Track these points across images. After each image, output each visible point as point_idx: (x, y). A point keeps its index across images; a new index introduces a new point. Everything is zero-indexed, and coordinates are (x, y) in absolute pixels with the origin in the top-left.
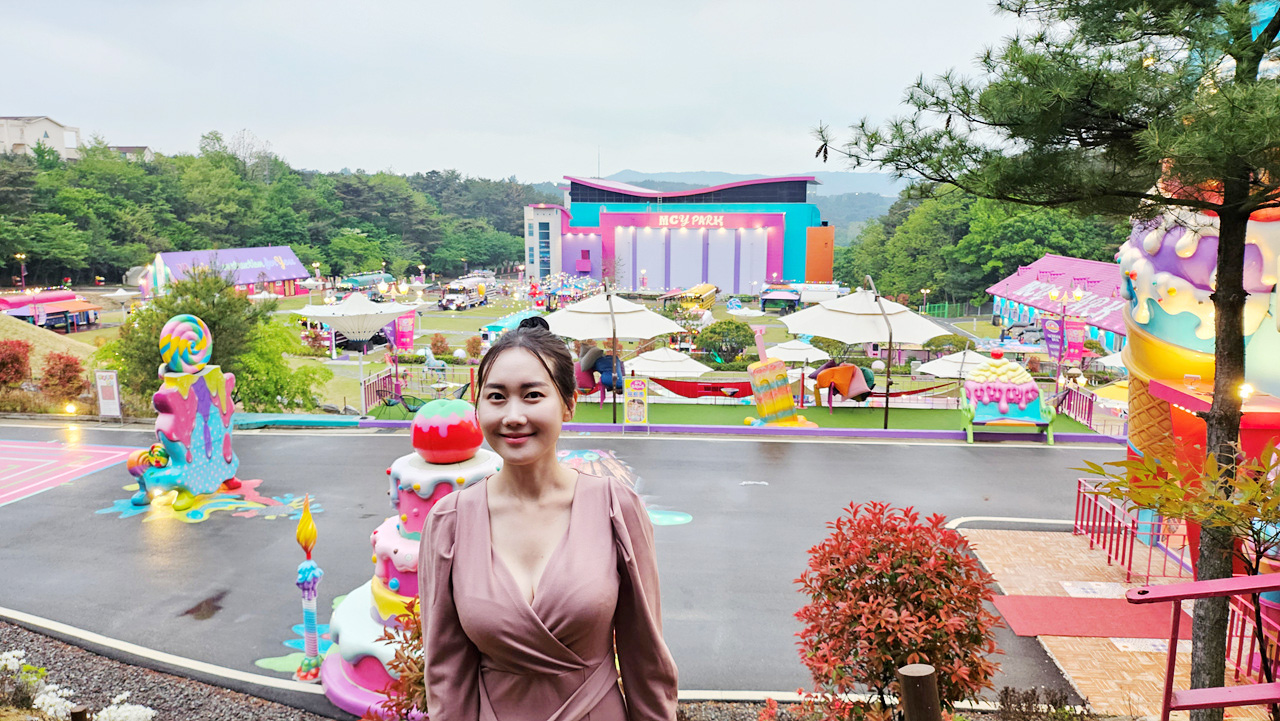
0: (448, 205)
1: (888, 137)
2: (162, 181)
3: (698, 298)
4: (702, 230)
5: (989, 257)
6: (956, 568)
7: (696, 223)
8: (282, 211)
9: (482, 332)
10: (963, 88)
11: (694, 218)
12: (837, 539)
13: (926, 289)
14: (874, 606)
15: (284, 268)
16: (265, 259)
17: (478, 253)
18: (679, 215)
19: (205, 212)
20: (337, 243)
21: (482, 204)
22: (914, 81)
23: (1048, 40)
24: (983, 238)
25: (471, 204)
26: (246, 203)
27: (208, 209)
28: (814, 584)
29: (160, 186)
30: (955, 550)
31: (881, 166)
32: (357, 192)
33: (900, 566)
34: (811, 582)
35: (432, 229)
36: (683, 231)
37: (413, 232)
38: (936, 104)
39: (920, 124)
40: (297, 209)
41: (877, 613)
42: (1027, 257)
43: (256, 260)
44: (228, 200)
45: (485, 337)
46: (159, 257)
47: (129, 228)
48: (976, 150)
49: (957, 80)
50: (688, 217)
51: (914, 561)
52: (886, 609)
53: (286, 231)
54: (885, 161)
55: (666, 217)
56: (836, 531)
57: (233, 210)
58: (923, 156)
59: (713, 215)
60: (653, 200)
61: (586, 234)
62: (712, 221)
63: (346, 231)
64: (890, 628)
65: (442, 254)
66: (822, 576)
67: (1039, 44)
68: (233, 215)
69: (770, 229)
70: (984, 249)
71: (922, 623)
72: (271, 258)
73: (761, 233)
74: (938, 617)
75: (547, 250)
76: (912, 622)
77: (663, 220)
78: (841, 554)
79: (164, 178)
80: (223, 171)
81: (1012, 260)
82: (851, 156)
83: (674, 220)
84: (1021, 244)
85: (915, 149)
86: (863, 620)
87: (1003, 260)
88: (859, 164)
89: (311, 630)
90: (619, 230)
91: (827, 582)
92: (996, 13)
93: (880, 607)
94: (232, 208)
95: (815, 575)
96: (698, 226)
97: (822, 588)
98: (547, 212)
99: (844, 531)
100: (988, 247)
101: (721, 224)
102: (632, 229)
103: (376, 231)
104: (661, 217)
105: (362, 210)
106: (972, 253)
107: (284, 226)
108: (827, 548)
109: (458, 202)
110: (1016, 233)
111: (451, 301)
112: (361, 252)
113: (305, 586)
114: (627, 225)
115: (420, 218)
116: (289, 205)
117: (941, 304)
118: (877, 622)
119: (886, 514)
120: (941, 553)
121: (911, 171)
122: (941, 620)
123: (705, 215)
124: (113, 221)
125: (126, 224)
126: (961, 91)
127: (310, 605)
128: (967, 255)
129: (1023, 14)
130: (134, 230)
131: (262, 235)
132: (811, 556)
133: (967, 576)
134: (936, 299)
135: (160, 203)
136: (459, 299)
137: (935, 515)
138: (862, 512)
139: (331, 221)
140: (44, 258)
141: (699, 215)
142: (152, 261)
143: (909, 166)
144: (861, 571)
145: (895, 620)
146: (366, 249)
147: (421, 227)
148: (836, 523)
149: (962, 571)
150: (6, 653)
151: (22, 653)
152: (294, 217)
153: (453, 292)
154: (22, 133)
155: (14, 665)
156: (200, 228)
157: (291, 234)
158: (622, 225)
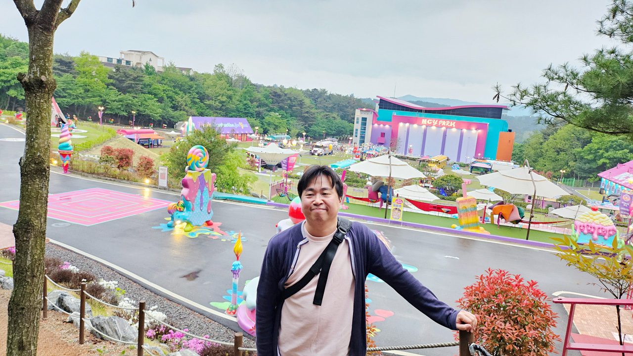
0: (320, 105)
1: (532, 93)
3: (437, 162)
4: (444, 128)
5: (601, 157)
6: (539, 308)
7: (441, 124)
8: (245, 102)
10: (572, 72)
11: (440, 122)
12: (479, 285)
13: (563, 170)
14: (493, 319)
15: (243, 128)
16: (235, 123)
17: (330, 129)
18: (432, 119)
19: (212, 100)
20: (267, 119)
21: (336, 106)
22: (547, 67)
23: (617, 53)
24: (599, 146)
25: (331, 106)
26: (230, 97)
27: (213, 98)
28: (465, 304)
29: (195, 86)
30: (539, 299)
31: (525, 107)
32: (279, 96)
33: (509, 302)
34: (464, 302)
35: (311, 116)
36: (434, 128)
37: (302, 117)
38: (558, 79)
39: (549, 88)
40: (252, 101)
41: (494, 322)
42: (624, 159)
43: (231, 123)
44: (223, 95)
46: (190, 118)
47: (180, 104)
48: (577, 103)
49: (569, 69)
50: (437, 121)
51: (516, 301)
52: (499, 321)
53: (246, 111)
54: (528, 105)
55: (426, 120)
56: (479, 281)
58: (548, 103)
59: (450, 121)
60: (420, 111)
61: (384, 125)
62: (449, 124)
63: (272, 113)
64: (499, 331)
65: (314, 128)
66: (470, 301)
67: (612, 54)
68: (224, 102)
69: (480, 131)
70: (599, 152)
71: (516, 331)
72: (237, 123)
73: (475, 132)
74: (525, 329)
75: (364, 131)
76: (511, 330)
77: (424, 121)
78: (480, 292)
79: (196, 83)
80: (222, 82)
81: (615, 160)
82: (511, 100)
83: (430, 122)
84: (621, 152)
85: (544, 99)
86: (486, 324)
87: (610, 159)
88: (515, 104)
89: (235, 292)
90: (401, 124)
91: (472, 305)
92: (598, 35)
93: (496, 320)
94: (224, 99)
95: (466, 300)
96: (441, 126)
97: (469, 307)
98: (367, 113)
99: (484, 281)
100: (601, 151)
101: (454, 126)
102: (407, 124)
103: (285, 115)
104: (423, 120)
105: (280, 104)
106: (591, 153)
107: (245, 109)
108: (474, 288)
109: (325, 104)
110: (619, 146)
111: (316, 151)
112: (277, 124)
113: (235, 272)
114: (406, 123)
115: (307, 110)
116: (248, 100)
117: (571, 179)
118: (493, 326)
119: (506, 277)
120: (533, 300)
121: (541, 110)
122: (526, 331)
123: (446, 121)
124: (173, 100)
125: (178, 102)
126: (571, 74)
127: (236, 281)
128: (589, 154)
129: (612, 36)
130: (182, 105)
131: (235, 112)
132: (465, 291)
133: (544, 313)
134: (568, 176)
135: (194, 94)
136: (320, 151)
137: (532, 281)
138: (494, 274)
139: (266, 108)
141: (443, 120)
142: (187, 120)
143: (541, 108)
144: (488, 302)
145: (503, 327)
146: (280, 123)
147: (306, 115)
148: (480, 276)
149: (543, 310)
150: (110, 282)
151: (117, 282)
152: (250, 105)
153: (317, 147)
154: (141, 58)
155: (113, 287)
156: (209, 107)
157: (248, 113)
158: (403, 122)
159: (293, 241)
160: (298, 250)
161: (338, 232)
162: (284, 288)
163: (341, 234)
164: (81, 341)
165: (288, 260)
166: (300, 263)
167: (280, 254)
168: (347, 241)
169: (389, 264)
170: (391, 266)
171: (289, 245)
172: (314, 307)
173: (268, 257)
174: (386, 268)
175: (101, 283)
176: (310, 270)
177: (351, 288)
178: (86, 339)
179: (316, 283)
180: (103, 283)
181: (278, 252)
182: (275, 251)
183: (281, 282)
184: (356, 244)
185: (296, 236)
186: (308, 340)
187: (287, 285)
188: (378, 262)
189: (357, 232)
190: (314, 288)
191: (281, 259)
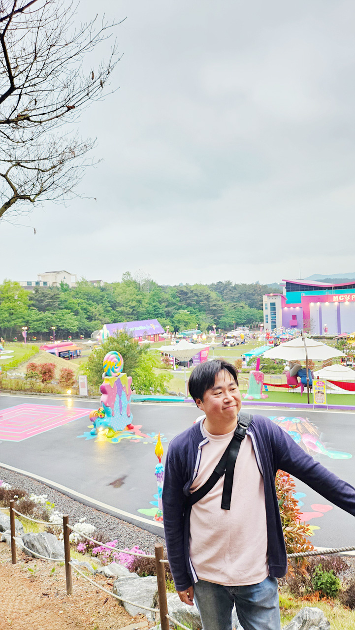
0: (227, 297)
2: (107, 294)
7: (354, 299)
8: (154, 304)
9: (243, 357)
11: (352, 296)
15: (154, 329)
16: (147, 325)
17: (240, 318)
18: (344, 295)
19: (124, 306)
20: (177, 317)
21: (243, 295)
25: (237, 296)
26: (140, 302)
27: (124, 305)
29: (106, 296)
32: (186, 294)
35: (219, 308)
36: (347, 303)
37: (210, 310)
40: (160, 302)
43: (143, 326)
44: (133, 300)
45: (244, 359)
46: (105, 326)
47: (94, 314)
50: (349, 296)
53: (156, 312)
55: (337, 297)
57: (134, 305)
60: (330, 288)
61: (294, 307)
63: (181, 311)
65: (223, 319)
68: (134, 307)
72: (149, 325)
75: (274, 316)
77: (335, 298)
79: (108, 292)
80: (131, 288)
83: (342, 298)
90: (312, 304)
94: (134, 304)
98: (274, 298)
102: (318, 304)
103: (194, 311)
104: (334, 297)
105: (188, 301)
107: (155, 310)
109: (231, 295)
111: (228, 342)
112: (187, 321)
113: (159, 476)
114: (316, 302)
115: (214, 303)
116: (157, 301)
124: (88, 312)
125: (92, 313)
130: (96, 315)
131: (146, 315)
135: (106, 303)
136: (232, 341)
139: (175, 307)
140: (62, 328)
142: (102, 328)
146: (190, 319)
147: (214, 308)
150: (40, 496)
151: (46, 496)
152: (159, 306)
153: (228, 337)
154: (56, 277)
155: (43, 501)
156: (121, 313)
157: (158, 314)
158: (313, 302)
159: (193, 442)
160: (199, 452)
161: (239, 427)
162: (190, 493)
163: (242, 430)
164: (14, 561)
165: (191, 462)
166: (203, 464)
167: (182, 458)
168: (249, 436)
169: (298, 457)
170: (301, 458)
171: (190, 447)
172: (223, 511)
173: (170, 461)
174: (296, 462)
175: (31, 499)
176: (214, 472)
177: (260, 488)
178: (18, 558)
179: (221, 485)
180: (34, 498)
181: (179, 455)
182: (176, 455)
183: (186, 488)
184: (259, 439)
185: (195, 436)
186: (221, 549)
187: (192, 489)
188: (286, 456)
189: (259, 425)
190: (221, 490)
191: (183, 463)
